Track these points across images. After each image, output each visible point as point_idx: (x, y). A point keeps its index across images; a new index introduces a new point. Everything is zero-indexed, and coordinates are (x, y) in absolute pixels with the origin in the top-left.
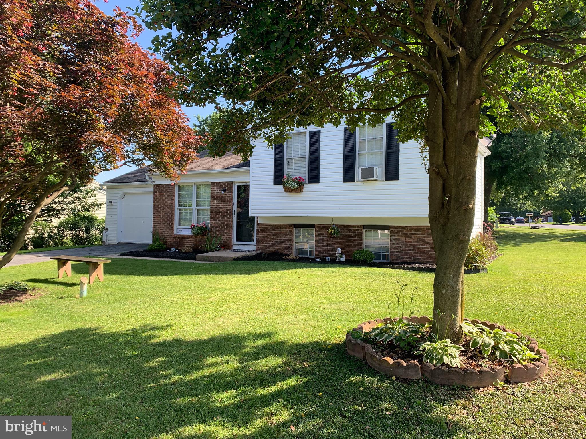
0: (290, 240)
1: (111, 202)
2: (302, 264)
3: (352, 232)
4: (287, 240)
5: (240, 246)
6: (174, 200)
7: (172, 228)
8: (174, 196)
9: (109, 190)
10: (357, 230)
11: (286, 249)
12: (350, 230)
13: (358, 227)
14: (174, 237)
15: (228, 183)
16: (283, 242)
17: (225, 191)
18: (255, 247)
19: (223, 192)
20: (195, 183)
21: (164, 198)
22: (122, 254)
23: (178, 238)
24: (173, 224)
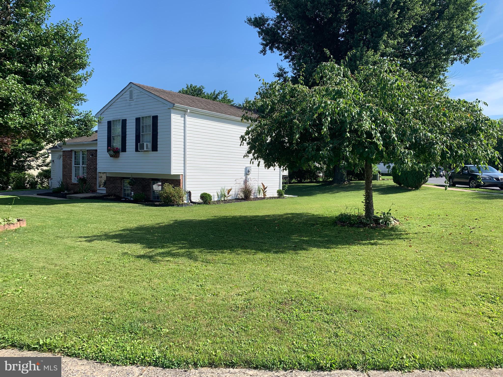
0: (120, 187)
1: (53, 161)
2: (96, 200)
3: (146, 183)
4: (119, 187)
5: (100, 190)
6: (71, 160)
7: (71, 179)
8: (72, 158)
9: (53, 153)
10: (148, 181)
11: (118, 193)
12: (145, 181)
13: (148, 179)
14: (72, 184)
15: (94, 150)
16: (117, 188)
17: (92, 155)
18: (105, 191)
19: (91, 156)
20: (81, 150)
21: (67, 159)
22: (38, 195)
23: (73, 185)
24: (71, 176)
